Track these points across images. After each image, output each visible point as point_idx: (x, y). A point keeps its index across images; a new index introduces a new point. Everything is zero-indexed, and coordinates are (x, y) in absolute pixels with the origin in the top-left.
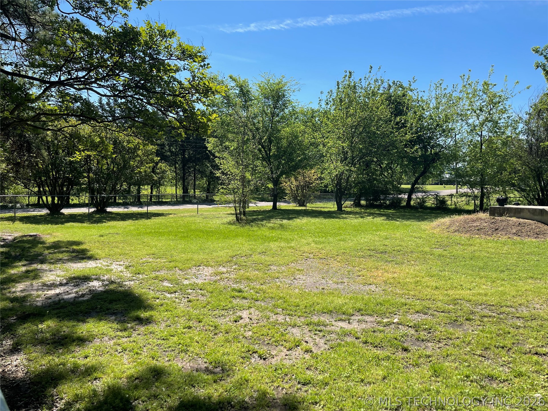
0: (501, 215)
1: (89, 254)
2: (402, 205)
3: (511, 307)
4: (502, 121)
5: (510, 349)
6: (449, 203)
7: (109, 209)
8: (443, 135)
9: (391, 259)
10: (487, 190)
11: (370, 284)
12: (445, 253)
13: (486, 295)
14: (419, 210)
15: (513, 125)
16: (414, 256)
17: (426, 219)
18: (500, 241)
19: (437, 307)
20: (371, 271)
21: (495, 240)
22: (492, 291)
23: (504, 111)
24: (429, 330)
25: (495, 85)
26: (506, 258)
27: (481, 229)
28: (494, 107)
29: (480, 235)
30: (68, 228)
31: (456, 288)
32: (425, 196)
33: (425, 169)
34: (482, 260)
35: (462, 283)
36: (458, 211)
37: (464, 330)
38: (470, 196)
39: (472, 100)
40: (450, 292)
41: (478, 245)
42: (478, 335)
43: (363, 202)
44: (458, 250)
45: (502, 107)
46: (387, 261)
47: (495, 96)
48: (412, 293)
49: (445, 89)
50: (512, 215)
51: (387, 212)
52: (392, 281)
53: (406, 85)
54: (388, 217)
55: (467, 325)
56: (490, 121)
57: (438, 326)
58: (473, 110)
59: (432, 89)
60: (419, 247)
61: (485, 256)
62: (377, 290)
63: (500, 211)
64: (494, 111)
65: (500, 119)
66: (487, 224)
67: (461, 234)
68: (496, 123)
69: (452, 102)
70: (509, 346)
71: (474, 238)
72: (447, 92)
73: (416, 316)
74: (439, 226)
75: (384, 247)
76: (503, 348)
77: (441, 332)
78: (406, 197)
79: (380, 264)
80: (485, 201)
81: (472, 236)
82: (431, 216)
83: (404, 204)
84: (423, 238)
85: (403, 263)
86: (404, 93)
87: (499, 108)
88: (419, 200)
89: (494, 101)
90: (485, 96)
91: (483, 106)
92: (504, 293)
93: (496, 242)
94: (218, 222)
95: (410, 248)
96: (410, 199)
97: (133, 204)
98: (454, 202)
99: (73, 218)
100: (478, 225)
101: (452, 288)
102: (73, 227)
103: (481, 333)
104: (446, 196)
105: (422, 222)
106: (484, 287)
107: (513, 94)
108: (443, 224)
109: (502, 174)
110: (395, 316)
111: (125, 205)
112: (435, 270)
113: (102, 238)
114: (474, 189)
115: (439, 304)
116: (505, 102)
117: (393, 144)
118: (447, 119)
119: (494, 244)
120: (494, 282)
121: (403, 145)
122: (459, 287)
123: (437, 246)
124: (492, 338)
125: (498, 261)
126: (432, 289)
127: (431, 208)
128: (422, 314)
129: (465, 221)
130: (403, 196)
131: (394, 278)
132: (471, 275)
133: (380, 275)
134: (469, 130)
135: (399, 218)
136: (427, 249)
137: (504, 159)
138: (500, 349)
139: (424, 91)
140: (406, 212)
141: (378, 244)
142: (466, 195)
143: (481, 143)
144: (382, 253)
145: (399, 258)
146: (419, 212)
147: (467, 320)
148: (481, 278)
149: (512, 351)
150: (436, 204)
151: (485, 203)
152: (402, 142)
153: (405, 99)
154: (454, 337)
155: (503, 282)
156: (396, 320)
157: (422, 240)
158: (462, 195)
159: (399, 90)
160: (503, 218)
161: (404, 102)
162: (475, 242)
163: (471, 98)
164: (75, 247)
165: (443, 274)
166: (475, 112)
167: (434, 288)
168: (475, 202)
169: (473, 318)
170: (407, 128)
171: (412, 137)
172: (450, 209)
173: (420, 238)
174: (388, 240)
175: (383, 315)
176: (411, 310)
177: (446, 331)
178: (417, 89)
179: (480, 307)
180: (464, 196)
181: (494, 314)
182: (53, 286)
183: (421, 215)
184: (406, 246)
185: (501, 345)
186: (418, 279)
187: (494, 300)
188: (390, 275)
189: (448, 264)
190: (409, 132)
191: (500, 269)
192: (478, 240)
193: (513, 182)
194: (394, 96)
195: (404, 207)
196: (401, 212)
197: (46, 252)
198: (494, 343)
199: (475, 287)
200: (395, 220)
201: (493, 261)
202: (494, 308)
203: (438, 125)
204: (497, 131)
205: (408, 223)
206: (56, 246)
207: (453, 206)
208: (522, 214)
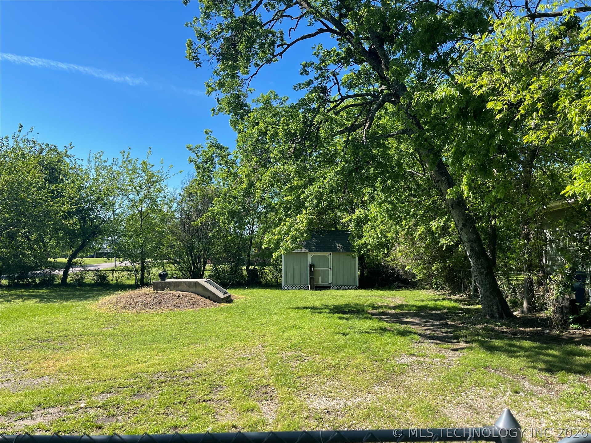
0: (163, 289)
2: (56, 283)
3: (181, 370)
4: (160, 199)
5: (185, 402)
6: (110, 278)
8: (104, 209)
9: (59, 346)
10: (148, 264)
11: (43, 377)
12: (115, 331)
13: (159, 364)
14: (77, 288)
15: (169, 203)
16: (84, 339)
17: (89, 297)
18: (163, 314)
19: (120, 384)
20: (39, 363)
21: (160, 313)
22: (164, 359)
23: (160, 190)
24: (117, 406)
25: (153, 166)
26: (170, 328)
27: (146, 304)
28: (152, 185)
29: (145, 309)
31: (133, 363)
32: (84, 272)
33: (84, 242)
34: (151, 333)
35: (137, 358)
36: (120, 287)
37: (147, 398)
38: (131, 271)
39: (133, 176)
40: (129, 368)
41: (145, 320)
42: (159, 398)
43: (4, 282)
44: (127, 327)
45: (159, 186)
46: (54, 349)
47: (152, 176)
48: (92, 376)
49: (105, 161)
50: (172, 288)
51: (38, 292)
52: (66, 369)
53: (61, 149)
54: (42, 298)
55: (149, 393)
56: (148, 199)
57: (124, 400)
58: (134, 186)
59: (91, 159)
60: (88, 329)
61: (153, 330)
62: (52, 381)
63: (162, 285)
64: (152, 189)
65: (157, 198)
66: (152, 298)
67: (128, 310)
68: (154, 202)
69: (112, 176)
70: (184, 400)
71: (141, 314)
72: (107, 164)
73: (101, 397)
74: (105, 304)
75: (47, 333)
76: (180, 403)
77: (128, 404)
78: (62, 273)
79: (48, 353)
80: (145, 275)
81: (139, 311)
82: (93, 293)
83: (59, 281)
84: (90, 319)
85: (74, 348)
86: (59, 159)
87: (156, 187)
88: (76, 277)
89: (152, 180)
90: (144, 174)
91: (142, 183)
92: (173, 360)
93: (161, 315)
95: (78, 331)
96: (65, 275)
98: (116, 277)
100: (144, 300)
101: (129, 364)
103: (161, 396)
104: (107, 272)
105: (85, 302)
106: (157, 357)
107: (169, 176)
108: (110, 301)
109: (159, 248)
110: (80, 402)
112: (109, 350)
114: (135, 264)
115: (121, 381)
116: (161, 182)
117: (47, 215)
118: (108, 193)
119: (159, 317)
120: (164, 352)
121: (60, 216)
122: (136, 362)
123: (106, 326)
124: (171, 398)
125: (165, 333)
126: (110, 368)
127: (90, 285)
128: (106, 394)
129: (132, 297)
130: (58, 272)
131: (67, 365)
132: (144, 349)
133: (51, 365)
134: (130, 206)
135: (56, 299)
136: (96, 330)
137: (162, 234)
138: (178, 404)
139: (82, 160)
140: (62, 291)
141: (39, 331)
142: (128, 270)
143: (141, 218)
144: (46, 340)
145: (68, 344)
146: (77, 290)
147: (148, 388)
148: (153, 350)
149: (187, 403)
150: (96, 281)
151: (146, 277)
152: (59, 212)
153: (61, 165)
154: (140, 405)
155: (172, 351)
156: (82, 405)
157: (89, 321)
158: (123, 270)
159: (53, 154)
160: (165, 292)
161: (60, 169)
162: (143, 317)
163: (131, 175)
165: (117, 352)
166: (135, 189)
167: (112, 367)
168: (136, 277)
169: (153, 385)
170: (65, 198)
171: (71, 209)
172: (111, 285)
173: (87, 319)
174: (50, 326)
175: (68, 403)
176: (95, 393)
177: (133, 402)
178: (74, 156)
179: (156, 376)
180: (126, 270)
181: (169, 379)
183: (81, 294)
184: (72, 330)
185: (178, 401)
186: (94, 361)
187: (166, 367)
188: (63, 364)
189: (120, 343)
190: (67, 203)
191: (167, 340)
192: (145, 315)
193: (170, 256)
194: (47, 160)
195: (58, 285)
196: (56, 291)
198: (172, 401)
199: (149, 360)
200: (52, 301)
201: (160, 333)
202: (168, 374)
203: (99, 198)
204: (156, 208)
205: (69, 303)
207: (115, 282)
208: (180, 287)
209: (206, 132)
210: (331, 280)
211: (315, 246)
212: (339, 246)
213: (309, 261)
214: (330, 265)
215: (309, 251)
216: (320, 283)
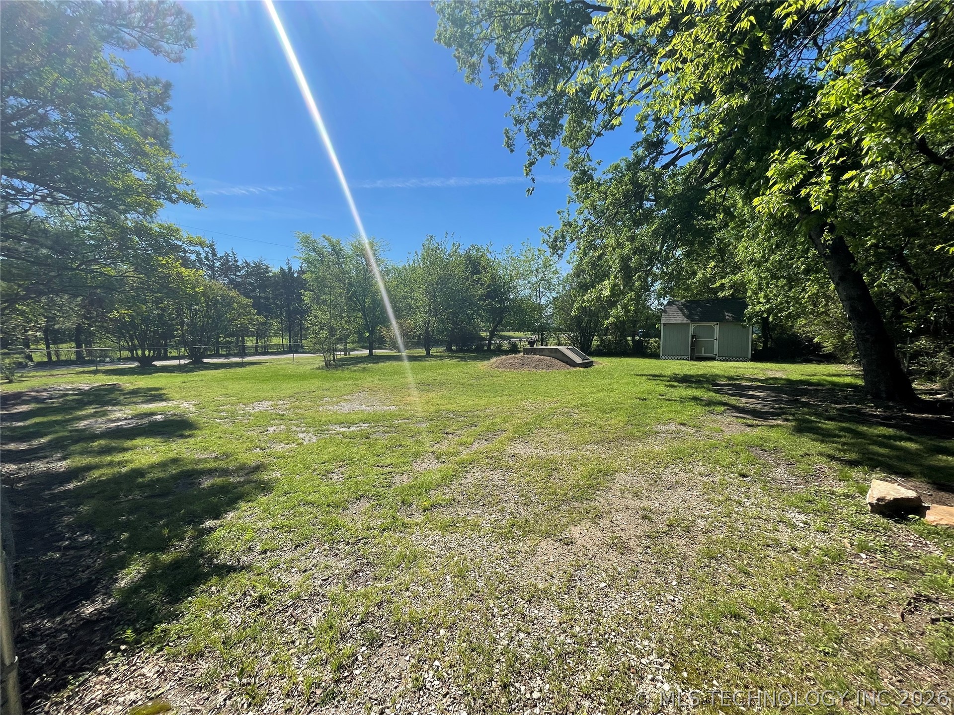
0: (530, 354)
1: (165, 397)
3: (470, 412)
6: (519, 346)
7: (205, 360)
11: (393, 406)
12: (475, 383)
14: (497, 353)
21: (519, 372)
30: (154, 377)
41: (503, 376)
43: (454, 348)
44: (486, 381)
46: (423, 390)
48: (417, 409)
52: (411, 402)
62: (395, 409)
73: (400, 421)
75: (434, 380)
77: (403, 428)
83: (486, 348)
84: (469, 373)
85: (434, 391)
88: (497, 345)
94: (309, 367)
96: (490, 344)
97: (235, 355)
99: (164, 369)
102: (161, 376)
105: (482, 362)
111: (226, 356)
113: (184, 384)
123: (474, 379)
128: (405, 420)
133: (408, 399)
141: (431, 379)
144: (427, 385)
150: (510, 348)
164: (153, 393)
169: (436, 419)
173: (467, 373)
176: (401, 418)
182: (118, 420)
188: (414, 399)
192: (507, 373)
195: (485, 351)
197: (122, 397)
205: (471, 362)
206: (135, 393)
208: (544, 353)
209: (558, 213)
210: (716, 351)
211: (699, 316)
212: (728, 316)
213: (691, 331)
214: (716, 335)
215: (692, 321)
216: (703, 354)
